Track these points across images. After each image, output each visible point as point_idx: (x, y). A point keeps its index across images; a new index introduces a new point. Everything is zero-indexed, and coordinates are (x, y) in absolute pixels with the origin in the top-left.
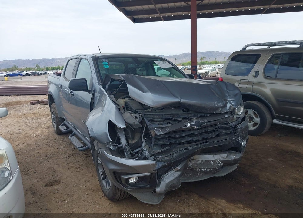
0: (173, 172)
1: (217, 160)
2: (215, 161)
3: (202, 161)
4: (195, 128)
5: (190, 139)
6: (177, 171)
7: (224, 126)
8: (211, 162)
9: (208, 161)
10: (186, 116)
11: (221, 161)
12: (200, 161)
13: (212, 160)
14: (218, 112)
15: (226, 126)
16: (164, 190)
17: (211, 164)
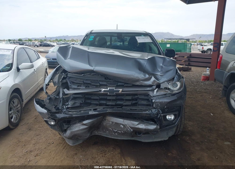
0: (79, 124)
1: (126, 125)
2: (124, 126)
3: (112, 122)
4: (108, 94)
5: (104, 102)
6: (83, 125)
7: (143, 97)
8: (121, 125)
9: (117, 124)
10: (105, 83)
11: (130, 127)
12: (111, 122)
13: (122, 124)
14: (138, 83)
15: (146, 98)
16: (68, 136)
17: (121, 128)
